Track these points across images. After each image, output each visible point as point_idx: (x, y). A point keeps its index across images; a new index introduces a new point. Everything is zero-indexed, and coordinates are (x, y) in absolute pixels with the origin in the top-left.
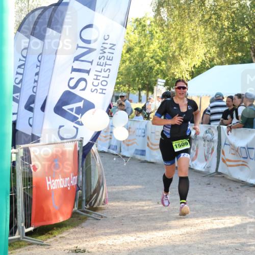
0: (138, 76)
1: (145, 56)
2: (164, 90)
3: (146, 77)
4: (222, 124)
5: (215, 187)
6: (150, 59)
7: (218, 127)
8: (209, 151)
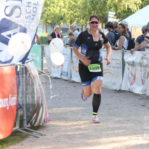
8: (145, 76)
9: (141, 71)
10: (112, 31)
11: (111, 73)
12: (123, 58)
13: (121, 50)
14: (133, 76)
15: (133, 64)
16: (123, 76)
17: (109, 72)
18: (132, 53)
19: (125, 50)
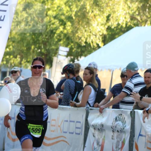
0: (35, 43)
2: (65, 61)
3: (45, 44)
4: (137, 107)
6: (52, 19)
7: (131, 112)
8: (118, 146)
9: (112, 139)
10: (72, 79)
11: (66, 142)
12: (86, 120)
13: (84, 106)
14: (100, 146)
15: (101, 128)
16: (84, 146)
17: (64, 141)
18: (101, 111)
19: (90, 108)
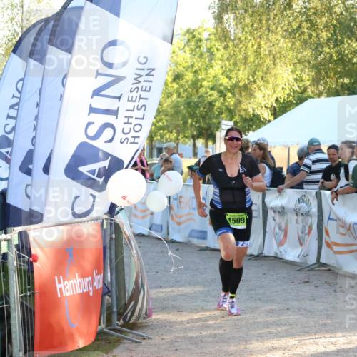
1: (202, 86)
4: (323, 187)
5: (317, 287)
7: (316, 193)
9: (297, 223)
12: (263, 202)
14: (283, 231)
15: (282, 211)
16: (264, 232)
